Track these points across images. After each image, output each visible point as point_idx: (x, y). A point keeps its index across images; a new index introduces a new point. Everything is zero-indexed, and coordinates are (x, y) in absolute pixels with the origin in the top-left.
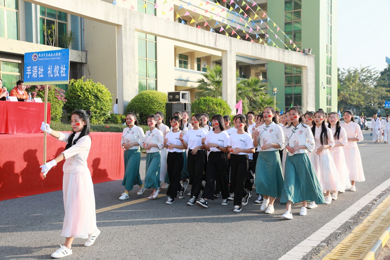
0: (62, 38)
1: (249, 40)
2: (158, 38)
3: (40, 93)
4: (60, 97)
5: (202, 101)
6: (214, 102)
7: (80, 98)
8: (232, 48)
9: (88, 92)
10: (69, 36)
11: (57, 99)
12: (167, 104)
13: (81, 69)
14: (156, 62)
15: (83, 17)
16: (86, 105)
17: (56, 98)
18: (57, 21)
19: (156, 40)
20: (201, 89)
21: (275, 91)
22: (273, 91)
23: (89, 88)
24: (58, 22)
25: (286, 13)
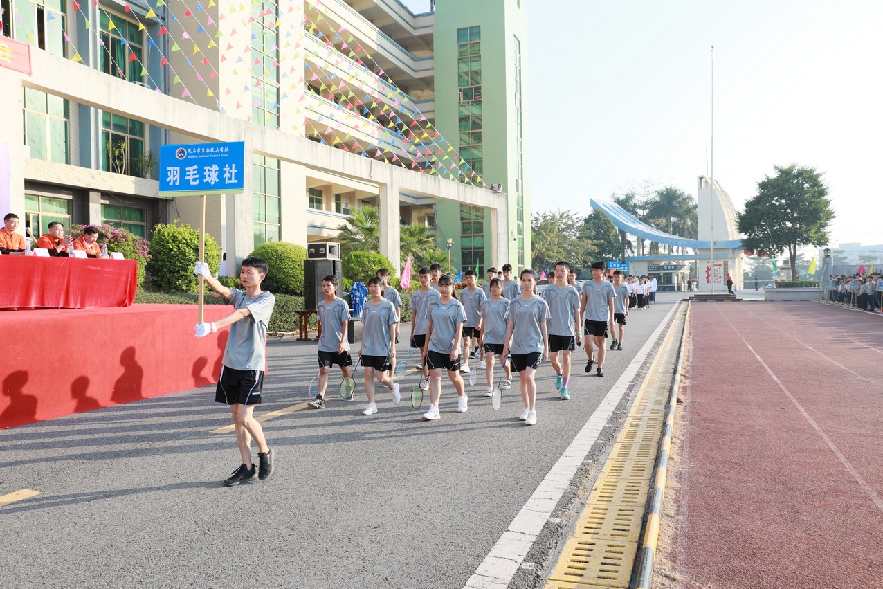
0: (137, 161)
1: (416, 169)
2: (282, 162)
3: (112, 245)
4: (141, 251)
5: (353, 257)
6: (370, 258)
7: (173, 253)
8: (394, 181)
9: (184, 243)
10: (147, 158)
11: (136, 255)
12: (306, 262)
13: (165, 209)
14: (279, 199)
15: (168, 129)
16: (182, 263)
17: (136, 253)
18: (128, 136)
19: (279, 166)
20: (344, 239)
21: (449, 244)
22: (447, 243)
23: (186, 238)
24: (130, 138)
25: (461, 134)
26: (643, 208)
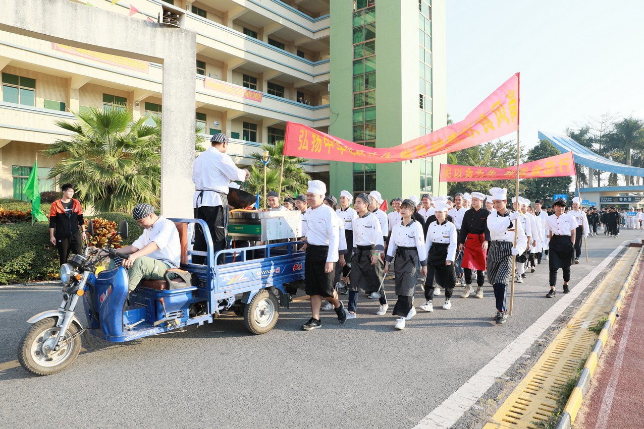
25: (355, 47)
26: (599, 141)
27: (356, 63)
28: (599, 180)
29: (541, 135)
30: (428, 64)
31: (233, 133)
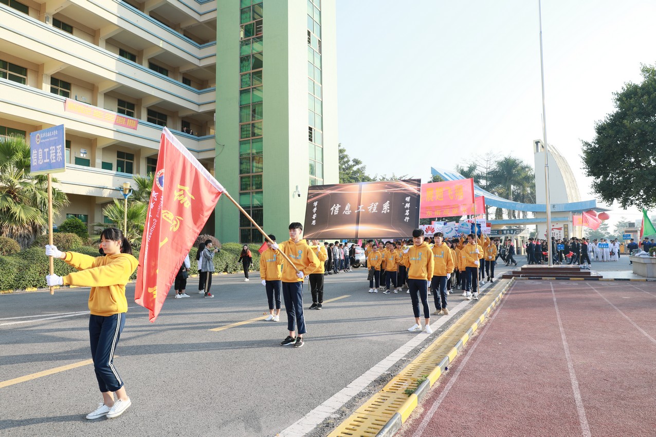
25: (242, 76)
26: (485, 178)
27: (243, 93)
28: (487, 214)
29: (433, 171)
30: (317, 96)
31: (103, 163)
